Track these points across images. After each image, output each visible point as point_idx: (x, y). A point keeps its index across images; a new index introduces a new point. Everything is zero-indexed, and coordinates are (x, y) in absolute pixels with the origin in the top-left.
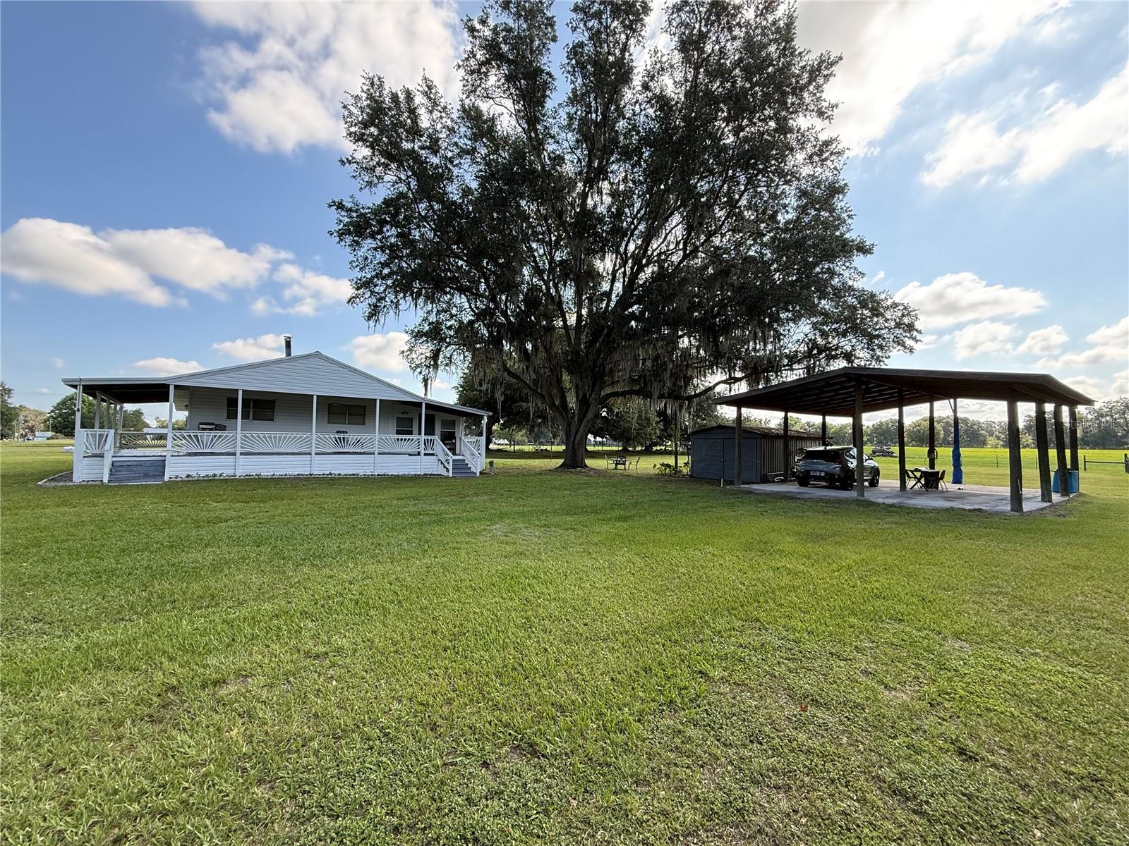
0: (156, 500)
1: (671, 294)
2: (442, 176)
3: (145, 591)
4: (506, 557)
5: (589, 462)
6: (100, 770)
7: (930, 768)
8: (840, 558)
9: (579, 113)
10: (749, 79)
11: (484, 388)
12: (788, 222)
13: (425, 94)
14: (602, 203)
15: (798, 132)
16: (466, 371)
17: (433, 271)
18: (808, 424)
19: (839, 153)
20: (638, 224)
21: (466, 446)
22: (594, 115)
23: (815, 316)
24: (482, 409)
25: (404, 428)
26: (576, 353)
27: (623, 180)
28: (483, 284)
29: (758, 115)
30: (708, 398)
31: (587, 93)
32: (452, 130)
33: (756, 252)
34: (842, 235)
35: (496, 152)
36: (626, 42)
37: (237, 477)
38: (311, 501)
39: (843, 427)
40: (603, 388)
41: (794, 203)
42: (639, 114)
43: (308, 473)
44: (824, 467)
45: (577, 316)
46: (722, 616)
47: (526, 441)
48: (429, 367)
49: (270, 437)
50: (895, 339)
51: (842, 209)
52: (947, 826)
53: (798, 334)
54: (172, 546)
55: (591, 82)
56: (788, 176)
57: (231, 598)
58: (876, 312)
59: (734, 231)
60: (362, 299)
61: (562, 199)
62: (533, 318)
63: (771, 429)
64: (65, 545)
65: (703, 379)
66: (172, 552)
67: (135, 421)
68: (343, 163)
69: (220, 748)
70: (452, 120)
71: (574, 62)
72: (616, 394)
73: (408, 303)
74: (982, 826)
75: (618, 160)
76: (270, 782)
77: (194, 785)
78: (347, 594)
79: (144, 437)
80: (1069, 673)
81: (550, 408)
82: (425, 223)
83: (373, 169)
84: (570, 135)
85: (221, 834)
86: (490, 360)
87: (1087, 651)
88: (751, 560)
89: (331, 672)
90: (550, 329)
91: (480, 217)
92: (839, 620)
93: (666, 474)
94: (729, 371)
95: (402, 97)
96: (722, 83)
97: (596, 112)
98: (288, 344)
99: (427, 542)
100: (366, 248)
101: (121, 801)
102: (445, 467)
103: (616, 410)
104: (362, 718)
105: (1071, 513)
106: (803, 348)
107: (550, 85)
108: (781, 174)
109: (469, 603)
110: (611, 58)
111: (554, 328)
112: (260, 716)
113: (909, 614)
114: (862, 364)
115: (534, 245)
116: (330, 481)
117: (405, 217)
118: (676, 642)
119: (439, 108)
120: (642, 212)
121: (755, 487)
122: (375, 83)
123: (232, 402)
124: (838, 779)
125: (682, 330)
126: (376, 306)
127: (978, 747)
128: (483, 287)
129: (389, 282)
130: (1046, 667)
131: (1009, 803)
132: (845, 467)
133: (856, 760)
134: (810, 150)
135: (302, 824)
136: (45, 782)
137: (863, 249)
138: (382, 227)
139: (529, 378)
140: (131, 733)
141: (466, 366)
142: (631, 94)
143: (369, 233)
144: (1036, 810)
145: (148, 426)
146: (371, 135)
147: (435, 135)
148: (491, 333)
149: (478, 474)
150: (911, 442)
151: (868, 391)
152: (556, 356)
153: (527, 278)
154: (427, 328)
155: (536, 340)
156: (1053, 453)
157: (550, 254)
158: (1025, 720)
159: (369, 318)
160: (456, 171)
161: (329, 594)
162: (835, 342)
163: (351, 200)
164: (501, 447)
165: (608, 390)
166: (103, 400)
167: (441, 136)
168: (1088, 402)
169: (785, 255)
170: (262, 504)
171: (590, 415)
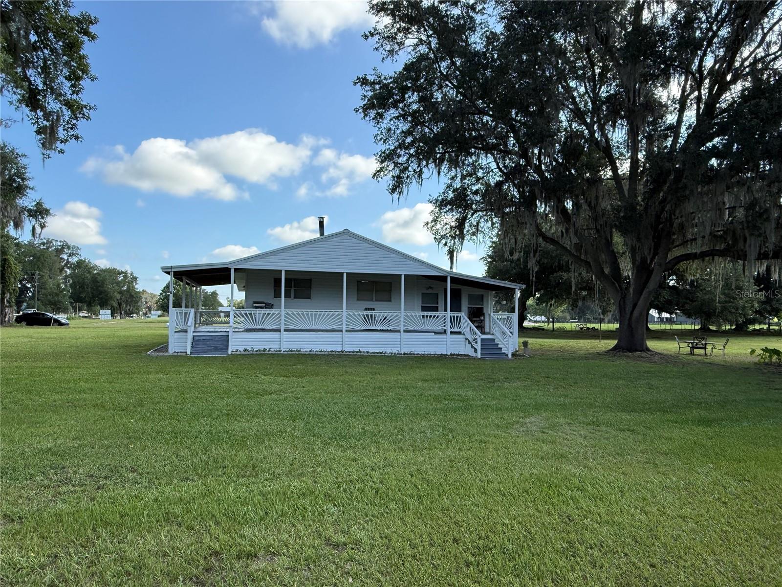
0: (221, 371)
2: (465, 27)
3: (205, 454)
5: (652, 344)
11: (516, 256)
14: (664, 13)
16: (495, 239)
17: (456, 132)
20: (719, 29)
21: (496, 323)
24: (514, 281)
25: (430, 305)
26: (631, 207)
37: (282, 352)
38: (341, 378)
40: (670, 250)
43: (339, 350)
45: (632, 162)
47: (569, 318)
48: (455, 238)
49: (308, 315)
54: (228, 415)
57: (268, 471)
60: (386, 172)
61: (607, 20)
62: (573, 171)
64: (158, 407)
66: (228, 419)
67: (212, 301)
68: (366, 37)
73: (431, 170)
78: (368, 481)
79: (218, 314)
82: (447, 82)
83: (393, 38)
86: (520, 224)
89: (348, 567)
90: (596, 181)
91: (507, 64)
93: (772, 364)
98: (321, 224)
99: (451, 431)
100: (389, 118)
102: (472, 347)
103: (690, 278)
109: (497, 512)
111: (600, 180)
115: (572, 84)
116: (360, 359)
117: (426, 80)
120: (725, 12)
123: (278, 282)
126: (399, 177)
128: (512, 141)
129: (412, 151)
138: (403, 94)
139: (569, 242)
141: (494, 233)
143: (391, 103)
145: (221, 305)
148: (522, 194)
149: (510, 356)
152: (603, 214)
153: (565, 124)
154: (451, 195)
155: (577, 196)
157: (593, 91)
159: (393, 190)
160: (478, 18)
161: (351, 478)
163: (374, 72)
164: (537, 325)
165: (677, 252)
166: (188, 284)
170: (300, 380)
171: (652, 285)
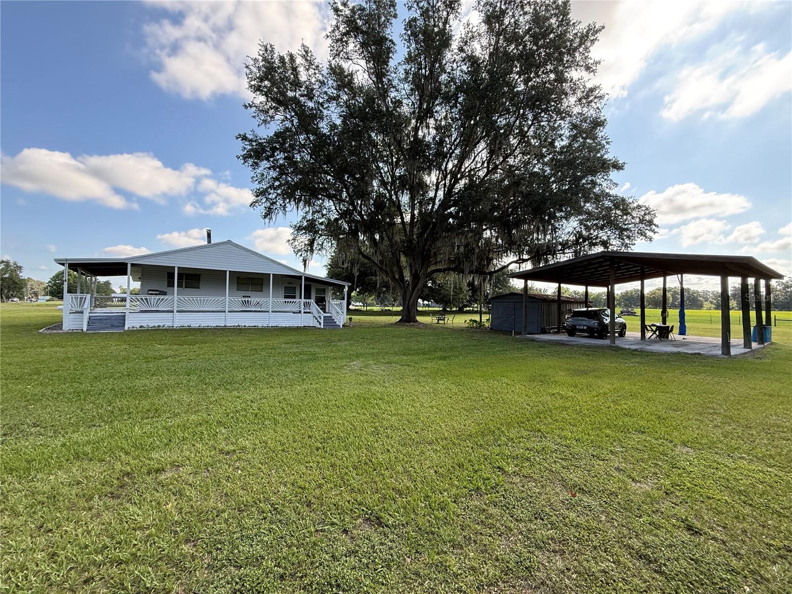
0: (119, 343)
1: (477, 200)
2: (316, 115)
3: (110, 406)
4: (360, 384)
5: (419, 319)
6: (76, 531)
7: (666, 539)
8: (598, 387)
9: (413, 69)
10: (536, 44)
11: (345, 266)
12: (562, 147)
13: (304, 57)
14: (429, 134)
15: (571, 81)
16: (333, 254)
17: (310, 183)
18: (575, 292)
19: (601, 97)
20: (455, 149)
21: (333, 307)
22: (424, 71)
23: (582, 215)
24: (344, 281)
25: (290, 294)
26: (410, 241)
27: (444, 118)
28: (345, 193)
29: (542, 70)
30: (503, 274)
31: (419, 54)
32: (322, 83)
33: (539, 169)
34: (602, 156)
35: (353, 98)
36: (447, 17)
37: (175, 328)
38: (225, 344)
39: (599, 295)
40: (429, 266)
41: (567, 133)
42: (456, 69)
43: (223, 325)
44: (585, 323)
45: (411, 215)
46: (514, 428)
47: (375, 303)
48: (307, 252)
49: (197, 300)
50: (639, 232)
51: (602, 137)
52: (680, 582)
53: (569, 227)
54: (129, 375)
55: (422, 46)
56: (563, 114)
57: (169, 411)
58: (626, 212)
59: (524, 154)
60: (260, 204)
61: (401, 131)
62: (380, 217)
63: (548, 295)
64: (57, 374)
65: (500, 260)
66: (129, 379)
67: (106, 289)
68: (246, 107)
69: (159, 516)
70: (323, 75)
71: (409, 32)
72: (439, 271)
73: (292, 206)
74: (706, 583)
75: (441, 104)
76: (193, 541)
77: (141, 543)
78: (249, 409)
79: (111, 299)
80: (767, 471)
81: (392, 281)
82: (304, 150)
83: (267, 112)
84: (406, 85)
85: (159, 578)
86: (349, 246)
87: (780, 456)
88: (534, 388)
89: (238, 464)
90: (392, 224)
91: (343, 145)
92: (598, 432)
93: (473, 327)
94: (519, 254)
95: (287, 59)
96: (516, 46)
97: (425, 68)
98: (209, 235)
99: (305, 373)
100: (263, 167)
101: (90, 553)
102: (318, 321)
103: (439, 282)
104: (259, 497)
105: (765, 356)
106: (572, 238)
107: (392, 49)
108: (559, 112)
109: (334, 417)
110: (436, 30)
111: (394, 224)
112: (188, 494)
113: (649, 428)
114: (615, 249)
115: (381, 165)
116: (239, 331)
117: (289, 145)
118: (481, 445)
119: (314, 67)
120: (458, 140)
121: (537, 336)
122: (268, 49)
123: (171, 275)
124: (599, 546)
125: (486, 225)
126: (270, 208)
127: (702, 525)
128: (345, 194)
129: (279, 191)
130: (750, 467)
131: (726, 566)
132: (601, 323)
133: (612, 532)
134: (579, 94)
135: (216, 571)
136: (38, 538)
137: (617, 166)
138: (273, 152)
139: (377, 259)
140: (98, 505)
141: (333, 250)
142: (450, 55)
143: (265, 157)
144: (746, 572)
145: (114, 292)
146: (265, 87)
147: (310, 86)
148: (350, 227)
149: (341, 327)
150: (649, 305)
151: (619, 268)
152: (396, 244)
153: (376, 188)
154: (305, 224)
155: (382, 232)
156: (753, 314)
157: (392, 171)
158: (736, 505)
159: (265, 217)
160: (325, 112)
161: (237, 409)
162: (595, 233)
163: (251, 133)
164: (357, 308)
165: (433, 268)
166: (83, 274)
167: (315, 87)
168: (779, 276)
169: (560, 171)
170: (191, 347)
171: (420, 285)
